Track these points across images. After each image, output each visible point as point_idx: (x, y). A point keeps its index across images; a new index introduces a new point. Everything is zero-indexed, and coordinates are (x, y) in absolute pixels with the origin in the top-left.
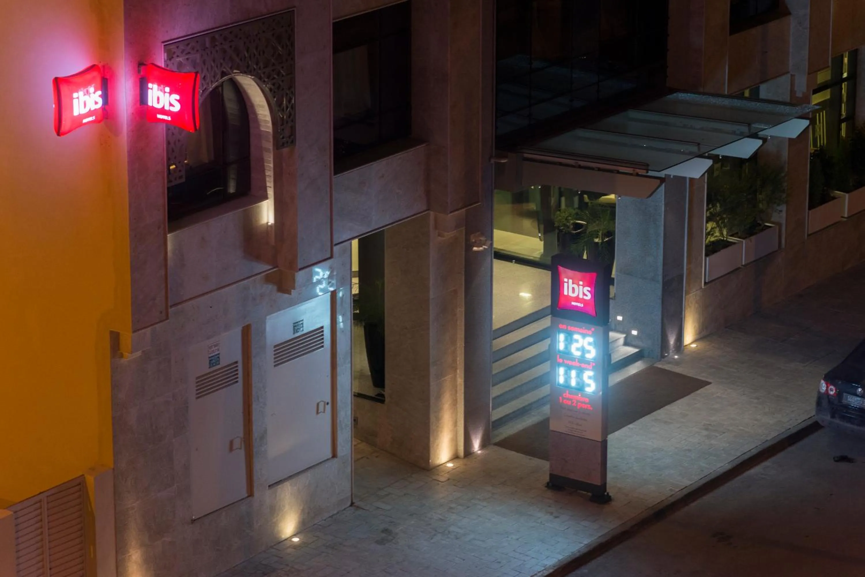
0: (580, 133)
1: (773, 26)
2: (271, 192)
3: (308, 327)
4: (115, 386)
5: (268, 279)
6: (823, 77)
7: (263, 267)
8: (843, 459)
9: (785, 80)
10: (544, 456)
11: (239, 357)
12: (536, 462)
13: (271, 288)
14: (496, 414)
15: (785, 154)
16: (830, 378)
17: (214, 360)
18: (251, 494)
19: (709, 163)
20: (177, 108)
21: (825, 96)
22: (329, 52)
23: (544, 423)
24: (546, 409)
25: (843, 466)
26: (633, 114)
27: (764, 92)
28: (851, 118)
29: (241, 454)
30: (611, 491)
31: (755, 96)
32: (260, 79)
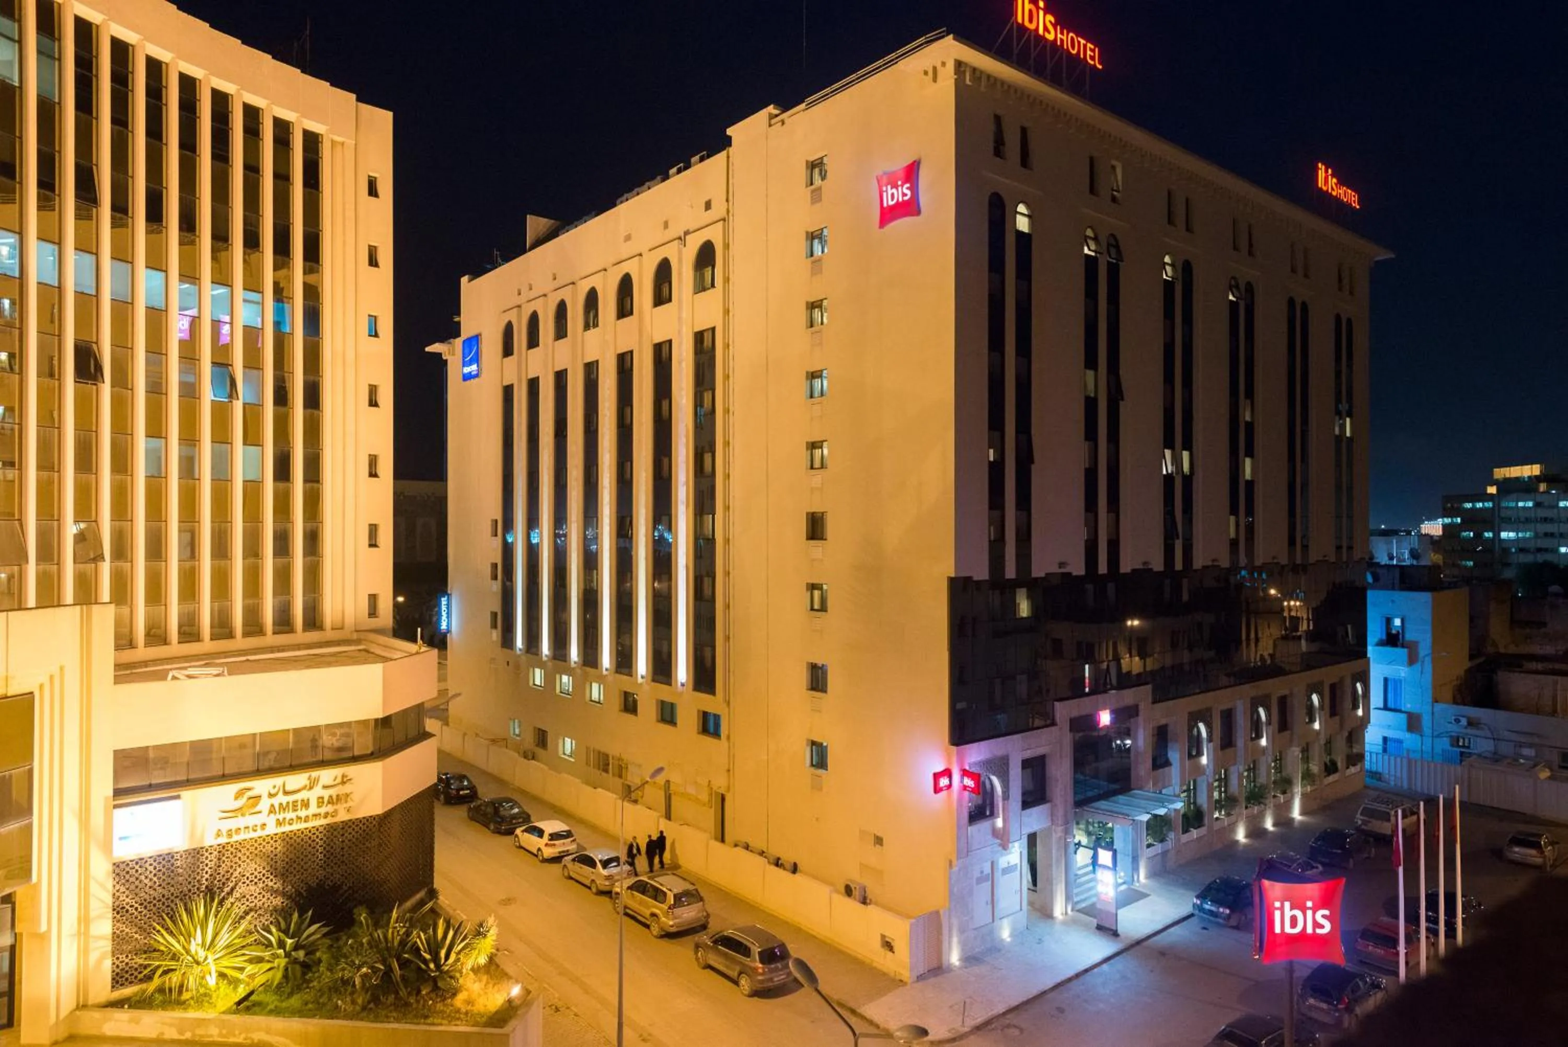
0: (1103, 802)
1: (1166, 769)
2: (1001, 815)
3: (1012, 863)
4: (950, 879)
5: (1000, 845)
6: (1185, 788)
7: (999, 841)
8: (1205, 928)
9: (1171, 788)
10: (1095, 917)
11: (990, 872)
12: (1091, 919)
13: (1000, 848)
14: (1075, 900)
15: (1173, 814)
16: (1197, 897)
17: (982, 872)
18: (993, 921)
19: (1148, 816)
20: (973, 786)
21: (1185, 794)
22: (1020, 769)
23: (1093, 905)
24: (1094, 899)
25: (1205, 931)
26: (1120, 797)
27: (1164, 791)
28: (1195, 803)
29: (990, 907)
30: (1119, 931)
31: (1160, 793)
32: (998, 777)
